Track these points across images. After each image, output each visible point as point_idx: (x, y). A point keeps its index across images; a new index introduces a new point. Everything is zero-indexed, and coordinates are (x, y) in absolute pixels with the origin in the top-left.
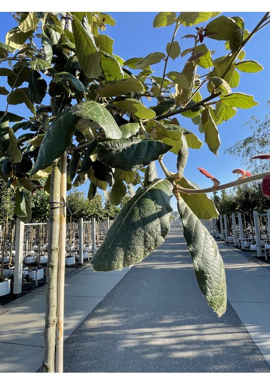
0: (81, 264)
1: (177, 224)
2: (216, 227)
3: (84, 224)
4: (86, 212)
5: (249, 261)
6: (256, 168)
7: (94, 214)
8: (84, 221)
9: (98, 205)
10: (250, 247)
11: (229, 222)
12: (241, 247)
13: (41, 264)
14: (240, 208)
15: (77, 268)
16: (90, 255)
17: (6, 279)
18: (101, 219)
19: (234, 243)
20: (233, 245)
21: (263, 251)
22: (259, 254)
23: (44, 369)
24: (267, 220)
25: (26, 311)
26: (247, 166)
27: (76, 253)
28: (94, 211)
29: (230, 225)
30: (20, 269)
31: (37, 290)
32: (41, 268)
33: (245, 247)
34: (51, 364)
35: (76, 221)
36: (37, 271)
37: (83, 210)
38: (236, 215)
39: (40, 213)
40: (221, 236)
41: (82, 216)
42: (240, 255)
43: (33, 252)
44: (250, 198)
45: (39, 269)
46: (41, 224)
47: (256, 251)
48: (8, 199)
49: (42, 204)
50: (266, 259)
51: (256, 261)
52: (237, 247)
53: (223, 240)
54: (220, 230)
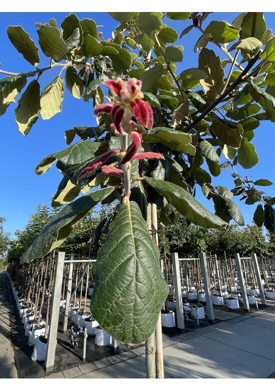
0: (247, 310)
3: (242, 260)
4: (242, 246)
8: (241, 256)
9: (256, 237)
13: (200, 302)
15: (243, 315)
16: (258, 301)
17: (171, 311)
18: (264, 254)
25: (190, 350)
27: (239, 295)
28: (253, 244)
30: (181, 304)
31: (199, 330)
32: (201, 307)
35: (232, 257)
36: (196, 308)
37: (237, 244)
39: (192, 248)
41: (238, 251)
43: (193, 288)
45: (199, 307)
46: (194, 259)
48: (164, 236)
49: (192, 239)
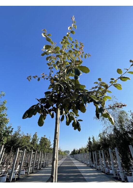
1: (69, 159)
2: (90, 159)
4: (21, 144)
5: (110, 180)
6: (107, 127)
7: (25, 147)
8: (19, 150)
10: (109, 172)
11: (98, 156)
12: (105, 172)
14: (102, 148)
19: (101, 170)
20: (100, 171)
21: (116, 174)
22: (115, 176)
23: (52, 182)
24: (116, 155)
26: (103, 126)
29: (98, 158)
33: (107, 172)
34: (54, 181)
38: (101, 151)
40: (94, 165)
42: (105, 177)
44: (106, 142)
47: (113, 174)
50: (119, 179)
51: (114, 180)
52: (103, 172)
53: (95, 168)
54: (93, 161)
